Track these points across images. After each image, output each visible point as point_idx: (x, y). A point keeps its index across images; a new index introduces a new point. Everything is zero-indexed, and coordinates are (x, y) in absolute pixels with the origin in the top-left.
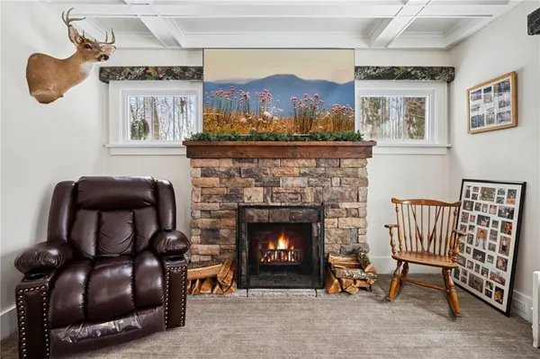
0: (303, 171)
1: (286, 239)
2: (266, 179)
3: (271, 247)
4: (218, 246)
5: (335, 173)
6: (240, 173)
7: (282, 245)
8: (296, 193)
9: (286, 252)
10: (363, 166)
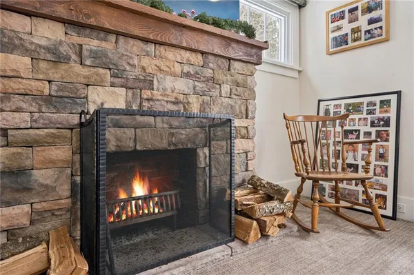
0: (186, 69)
1: (143, 180)
2: (132, 73)
3: (123, 196)
4: (26, 208)
5: (225, 78)
6: (80, 55)
7: (139, 189)
8: (176, 103)
9: (146, 199)
10: (252, 74)
